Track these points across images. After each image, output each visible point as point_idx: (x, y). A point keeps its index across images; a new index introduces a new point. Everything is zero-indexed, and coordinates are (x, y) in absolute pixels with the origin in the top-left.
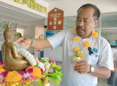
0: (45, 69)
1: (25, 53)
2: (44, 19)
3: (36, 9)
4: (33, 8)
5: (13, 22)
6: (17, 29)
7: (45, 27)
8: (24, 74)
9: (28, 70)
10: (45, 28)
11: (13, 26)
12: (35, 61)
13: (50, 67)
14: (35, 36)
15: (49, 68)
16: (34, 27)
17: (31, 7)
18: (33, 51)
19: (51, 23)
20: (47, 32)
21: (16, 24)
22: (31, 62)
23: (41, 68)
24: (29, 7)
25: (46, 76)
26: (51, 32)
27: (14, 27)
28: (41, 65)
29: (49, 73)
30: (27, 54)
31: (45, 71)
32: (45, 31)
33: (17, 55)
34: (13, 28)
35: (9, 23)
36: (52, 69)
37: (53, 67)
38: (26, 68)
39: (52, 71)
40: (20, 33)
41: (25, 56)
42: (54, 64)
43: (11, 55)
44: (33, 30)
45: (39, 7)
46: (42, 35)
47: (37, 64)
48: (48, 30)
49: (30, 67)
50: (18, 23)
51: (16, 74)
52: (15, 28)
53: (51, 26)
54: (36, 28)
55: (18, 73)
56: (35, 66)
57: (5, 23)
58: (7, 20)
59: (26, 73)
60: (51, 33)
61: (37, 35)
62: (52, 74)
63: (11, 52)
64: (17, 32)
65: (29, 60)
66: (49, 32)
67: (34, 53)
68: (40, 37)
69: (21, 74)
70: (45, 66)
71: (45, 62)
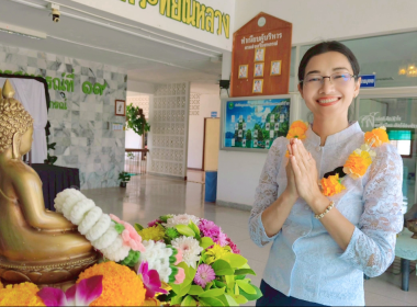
0: (170, 271)
2: (221, 57)
3: (189, 19)
4: (179, 18)
5: (114, 69)
6: (128, 93)
7: (224, 84)
9: (82, 283)
10: (224, 90)
11: (113, 85)
12: (120, 241)
13: (200, 258)
14: (191, 117)
15: (193, 265)
16: (184, 85)
17: (173, 16)
18: (183, 170)
19: (243, 72)
20: (228, 103)
21: (126, 78)
22: (98, 247)
23: (150, 267)
24: (164, 14)
25: (183, 298)
26: (245, 102)
27: (119, 88)
29: (194, 283)
30: (82, 212)
31: (172, 278)
32: (222, 100)
34: (114, 91)
35: (101, 73)
36: (206, 267)
37: (211, 260)
38: (82, 270)
39: (206, 275)
40: (140, 107)
42: (216, 246)
43: (16, 212)
44: (184, 98)
45: (202, 13)
46: (214, 114)
48: (234, 96)
49: (97, 269)
50: (130, 74)
52: (122, 91)
53: (244, 79)
54: (194, 90)
56: (120, 263)
57: (90, 74)
58: (96, 66)
59: (71, 294)
60: (242, 105)
61: (197, 113)
62: (209, 291)
63: (15, 200)
64: (128, 103)
65: (93, 237)
66: (235, 102)
67: (186, 178)
68: (205, 120)
70: (172, 260)
71: (180, 235)
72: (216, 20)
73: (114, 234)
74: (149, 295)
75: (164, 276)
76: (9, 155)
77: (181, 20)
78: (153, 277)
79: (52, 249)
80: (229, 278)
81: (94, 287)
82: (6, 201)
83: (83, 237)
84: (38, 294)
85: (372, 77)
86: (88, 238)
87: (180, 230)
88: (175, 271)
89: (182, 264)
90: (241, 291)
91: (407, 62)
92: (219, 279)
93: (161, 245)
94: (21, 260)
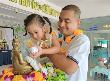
0: (47, 73)
1: (29, 60)
3: (50, 13)
4: (47, 13)
7: (59, 29)
8: (27, 78)
9: (31, 75)
10: (59, 31)
12: (38, 67)
13: (53, 71)
15: (52, 73)
17: (46, 12)
20: (60, 34)
22: (34, 68)
23: (44, 72)
24: (44, 12)
25: (50, 79)
28: (44, 70)
29: (52, 76)
30: (31, 61)
31: (48, 75)
32: (58, 33)
33: (22, 62)
36: (55, 73)
37: (56, 72)
38: (30, 73)
39: (55, 75)
41: (29, 62)
42: (57, 69)
43: (17, 61)
45: (53, 12)
47: (40, 69)
49: (33, 72)
51: (21, 78)
55: (22, 78)
56: (38, 71)
59: (29, 77)
62: (55, 78)
63: (17, 58)
65: (33, 66)
69: (24, 79)
70: (48, 71)
71: (49, 66)
72: (57, 13)
73: (37, 65)
74: (43, 78)
75: (46, 74)
76: (16, 49)
77: (48, 14)
78: (44, 74)
79: (24, 68)
80: (60, 76)
81: (33, 76)
82: (16, 59)
83: (31, 66)
84: (22, 77)
85: (96, 28)
86: (32, 66)
87: (49, 65)
88: (48, 73)
89: (50, 72)
90: (62, 78)
91: (105, 24)
92: (58, 76)
93: (45, 68)
94: (18, 70)
